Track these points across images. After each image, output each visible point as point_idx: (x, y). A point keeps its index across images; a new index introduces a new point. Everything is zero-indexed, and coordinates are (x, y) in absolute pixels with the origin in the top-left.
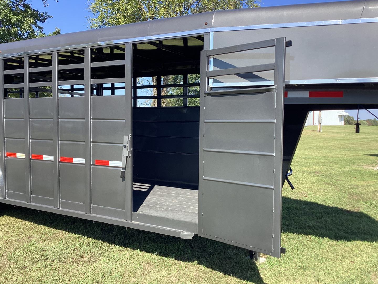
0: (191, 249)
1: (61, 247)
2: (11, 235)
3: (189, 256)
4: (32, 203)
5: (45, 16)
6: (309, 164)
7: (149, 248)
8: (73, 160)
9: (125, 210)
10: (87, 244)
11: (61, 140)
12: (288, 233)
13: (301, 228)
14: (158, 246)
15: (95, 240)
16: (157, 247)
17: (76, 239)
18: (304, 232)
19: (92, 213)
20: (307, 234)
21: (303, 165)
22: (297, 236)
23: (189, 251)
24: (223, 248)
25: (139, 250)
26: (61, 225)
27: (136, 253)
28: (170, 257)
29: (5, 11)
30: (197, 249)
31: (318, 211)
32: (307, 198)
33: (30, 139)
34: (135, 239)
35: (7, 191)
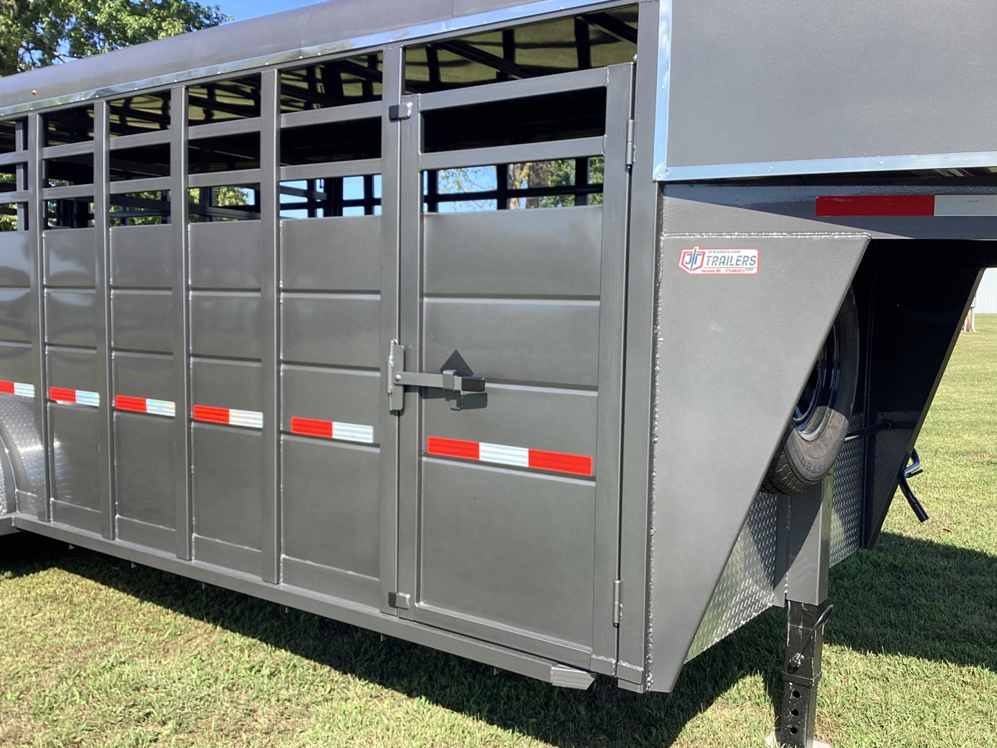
0: (589, 703)
1: (194, 676)
2: (58, 632)
3: (582, 728)
4: (117, 539)
5: (215, 15)
6: (947, 428)
7: (456, 693)
8: (228, 416)
9: (378, 577)
10: (273, 670)
11: (195, 356)
12: (901, 656)
13: (938, 637)
14: (485, 686)
15: (296, 659)
16: (481, 693)
17: (242, 651)
18: (952, 653)
19: (281, 580)
20: (962, 660)
21: (931, 430)
22: (929, 666)
23: (582, 710)
24: (690, 704)
25: (426, 701)
26: (207, 604)
27: (416, 709)
28: (520, 732)
29: (109, 5)
30: (608, 706)
31: (989, 580)
32: (951, 536)
33: (111, 350)
34: (419, 658)
35: (52, 499)
